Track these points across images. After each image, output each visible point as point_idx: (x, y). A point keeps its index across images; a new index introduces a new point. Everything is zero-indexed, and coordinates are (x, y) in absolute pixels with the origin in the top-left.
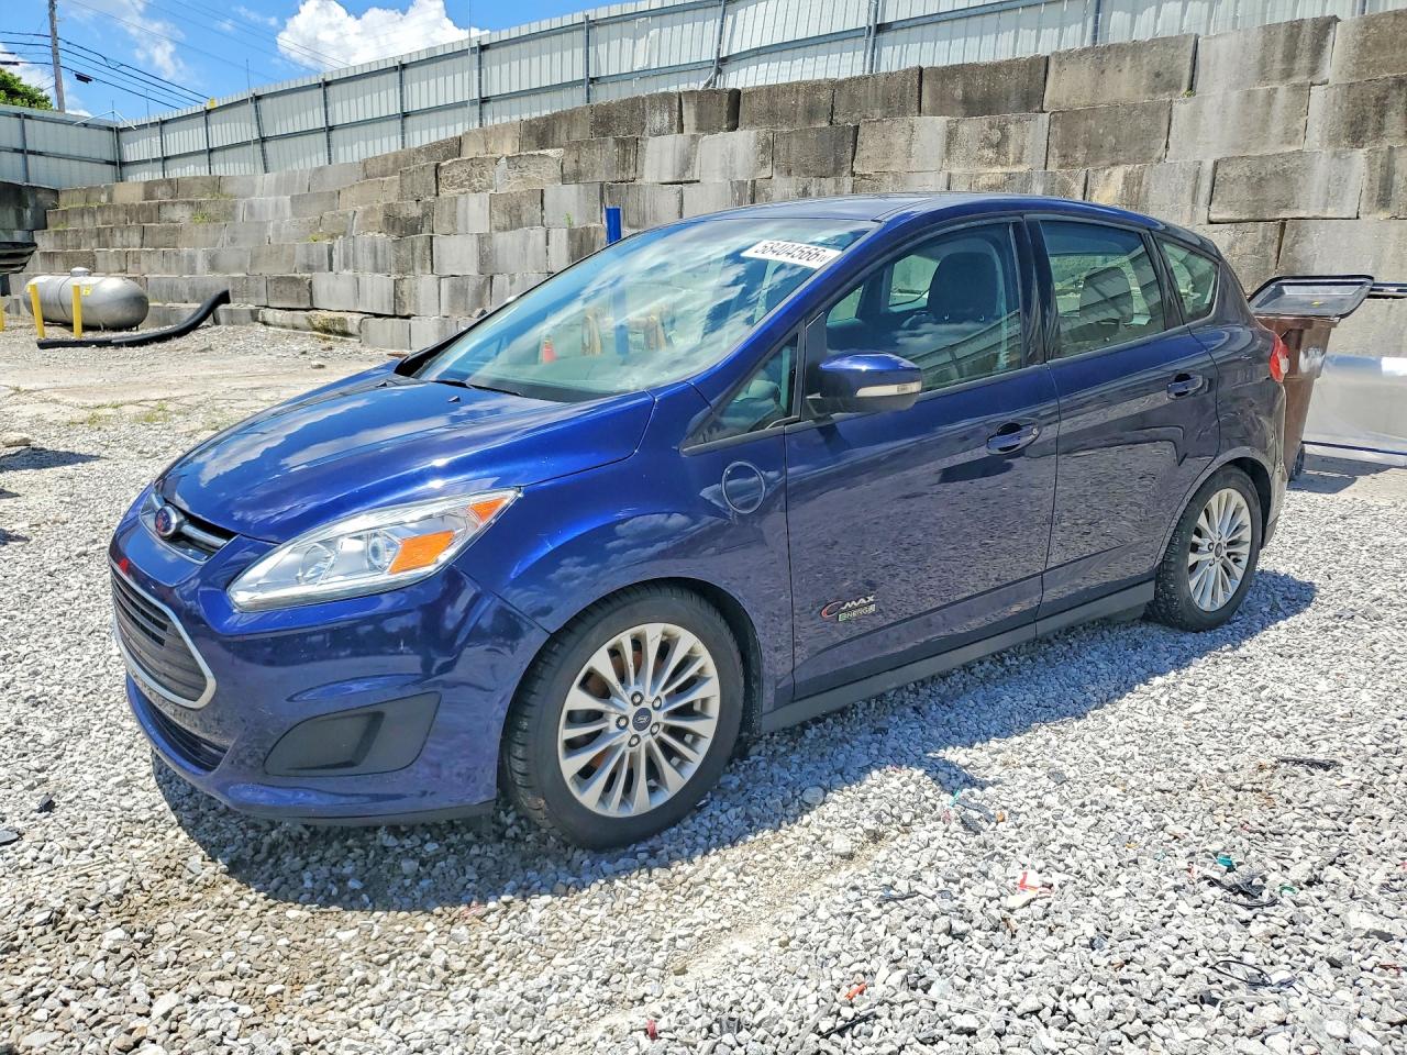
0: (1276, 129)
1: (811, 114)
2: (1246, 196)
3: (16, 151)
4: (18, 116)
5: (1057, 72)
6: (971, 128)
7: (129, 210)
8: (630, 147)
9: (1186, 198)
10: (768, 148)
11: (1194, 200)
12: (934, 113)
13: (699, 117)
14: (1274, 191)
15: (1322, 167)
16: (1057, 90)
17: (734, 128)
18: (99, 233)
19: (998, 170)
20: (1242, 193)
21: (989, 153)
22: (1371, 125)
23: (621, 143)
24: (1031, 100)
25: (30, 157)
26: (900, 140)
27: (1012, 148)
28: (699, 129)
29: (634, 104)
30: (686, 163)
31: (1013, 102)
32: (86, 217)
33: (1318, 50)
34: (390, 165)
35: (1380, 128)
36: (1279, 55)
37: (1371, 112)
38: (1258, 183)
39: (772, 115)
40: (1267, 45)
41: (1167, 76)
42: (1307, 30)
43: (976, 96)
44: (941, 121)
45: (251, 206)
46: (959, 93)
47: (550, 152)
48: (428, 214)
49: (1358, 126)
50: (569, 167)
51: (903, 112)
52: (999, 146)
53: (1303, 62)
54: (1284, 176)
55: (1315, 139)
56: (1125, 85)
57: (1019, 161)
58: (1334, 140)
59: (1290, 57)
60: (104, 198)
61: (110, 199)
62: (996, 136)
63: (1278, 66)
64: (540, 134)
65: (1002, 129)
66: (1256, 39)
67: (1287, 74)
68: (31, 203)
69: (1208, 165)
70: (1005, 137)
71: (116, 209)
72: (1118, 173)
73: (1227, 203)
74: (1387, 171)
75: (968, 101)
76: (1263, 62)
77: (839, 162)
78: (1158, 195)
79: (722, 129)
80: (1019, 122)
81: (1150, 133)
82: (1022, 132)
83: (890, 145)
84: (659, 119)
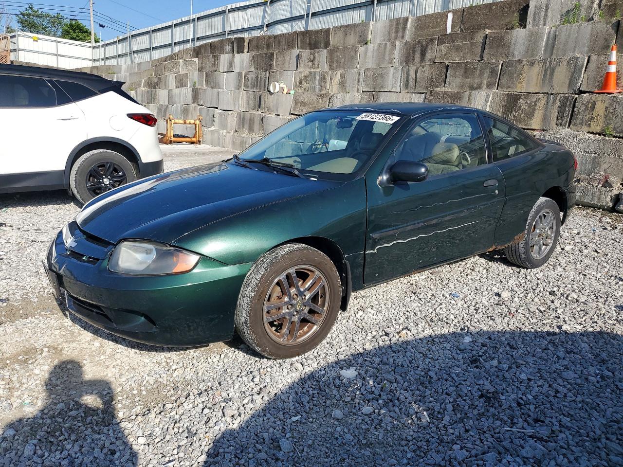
3: (54, 55)
4: (55, 41)
5: (334, 34)
6: (306, 54)
8: (216, 58)
9: (356, 82)
10: (252, 59)
12: (299, 47)
13: (237, 47)
16: (333, 40)
17: (248, 52)
21: (310, 64)
22: (411, 57)
23: (214, 57)
24: (327, 45)
25: (59, 57)
26: (288, 58)
27: (316, 62)
28: (237, 51)
29: (222, 44)
31: (322, 45)
33: (404, 29)
35: (413, 59)
36: (394, 31)
37: (411, 52)
38: (375, 79)
39: (257, 47)
40: (391, 26)
41: (363, 37)
42: (401, 20)
43: (313, 42)
44: (298, 51)
46: (308, 41)
48: (159, 82)
49: (408, 59)
50: (199, 64)
51: (293, 47)
52: (313, 61)
53: (400, 34)
54: (383, 76)
55: (394, 63)
57: (318, 67)
58: (401, 63)
59: (397, 32)
62: (312, 57)
63: (394, 35)
65: (314, 55)
66: (388, 24)
67: (396, 38)
70: (315, 58)
72: (339, 72)
73: (367, 85)
74: (408, 75)
75: (310, 44)
76: (389, 33)
77: (271, 65)
78: (349, 81)
79: (243, 52)
80: (318, 52)
81: (353, 58)
82: (319, 56)
83: (285, 60)
84: (228, 48)
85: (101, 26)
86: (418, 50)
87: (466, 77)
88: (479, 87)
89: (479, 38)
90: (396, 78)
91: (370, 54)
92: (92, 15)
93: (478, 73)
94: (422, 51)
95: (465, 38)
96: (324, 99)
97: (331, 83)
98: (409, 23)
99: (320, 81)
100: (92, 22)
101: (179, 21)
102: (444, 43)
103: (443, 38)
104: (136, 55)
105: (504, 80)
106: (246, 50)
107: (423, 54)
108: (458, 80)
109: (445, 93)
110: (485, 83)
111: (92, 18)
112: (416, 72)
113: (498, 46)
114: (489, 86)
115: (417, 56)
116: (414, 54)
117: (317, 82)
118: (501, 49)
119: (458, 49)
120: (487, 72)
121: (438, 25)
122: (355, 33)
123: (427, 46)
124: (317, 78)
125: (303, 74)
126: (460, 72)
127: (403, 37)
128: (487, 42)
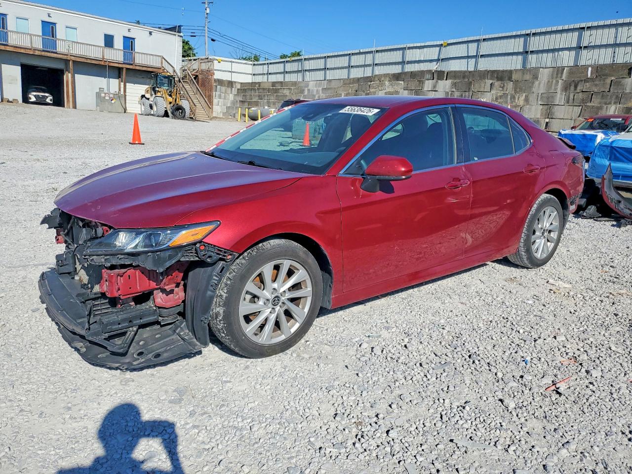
0: (553, 88)
1: (464, 77)
2: (546, 100)
5: (515, 73)
6: (496, 83)
7: (269, 90)
8: (421, 82)
9: (536, 100)
10: (454, 85)
11: (537, 100)
12: (491, 79)
13: (438, 76)
14: (550, 99)
15: (558, 95)
16: (514, 77)
17: (446, 80)
18: (259, 96)
19: (502, 92)
20: (545, 99)
21: (501, 89)
22: (568, 88)
23: (419, 81)
24: (510, 79)
26: (483, 85)
27: (505, 88)
28: (438, 79)
29: (422, 73)
30: (435, 87)
31: (506, 79)
32: (252, 92)
33: (562, 73)
34: (352, 81)
35: (570, 89)
36: (555, 73)
37: (568, 85)
38: (548, 98)
39: (455, 77)
40: (553, 71)
41: (535, 76)
42: (560, 68)
43: (499, 77)
44: (491, 81)
45: (309, 90)
46: (496, 76)
47: (400, 82)
49: (566, 88)
50: (406, 86)
51: (484, 79)
52: (503, 87)
53: (560, 75)
54: (553, 97)
55: (559, 91)
56: (528, 77)
58: (562, 91)
59: (557, 74)
60: (257, 86)
61: (259, 86)
62: (502, 85)
63: (555, 76)
64: (397, 77)
65: (504, 84)
66: (552, 69)
67: (557, 77)
68: (234, 86)
69: (540, 94)
70: (504, 86)
71: (264, 89)
72: (524, 95)
73: (542, 101)
74: (569, 97)
75: (497, 77)
76: (552, 75)
77: (469, 89)
78: (531, 99)
79: (443, 79)
80: (507, 83)
81: (531, 87)
82: (508, 85)
83: (481, 86)
84: (428, 76)
85: (213, 40)
86: (573, 85)
87: (603, 99)
88: (610, 103)
89: (608, 81)
90: (562, 98)
91: (542, 85)
92: (206, 31)
93: (609, 97)
94: (575, 85)
95: (600, 80)
96: (517, 108)
97: (518, 99)
98: (565, 70)
99: (511, 99)
100: (207, 37)
101: (357, 51)
102: (589, 82)
103: (587, 80)
104: (307, 73)
105: (622, 100)
106: (445, 78)
107: (576, 87)
108: (599, 100)
109: (593, 106)
110: (613, 102)
111: (206, 34)
112: (574, 96)
113: (618, 85)
114: (615, 103)
115: (572, 88)
116: (570, 86)
117: (509, 99)
118: (620, 87)
119: (596, 85)
120: (614, 97)
121: (583, 72)
122: (530, 74)
123: (578, 83)
124: (509, 97)
125: (499, 95)
126: (599, 96)
127: (561, 77)
128: (612, 83)
